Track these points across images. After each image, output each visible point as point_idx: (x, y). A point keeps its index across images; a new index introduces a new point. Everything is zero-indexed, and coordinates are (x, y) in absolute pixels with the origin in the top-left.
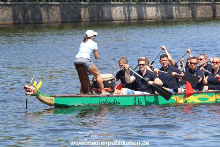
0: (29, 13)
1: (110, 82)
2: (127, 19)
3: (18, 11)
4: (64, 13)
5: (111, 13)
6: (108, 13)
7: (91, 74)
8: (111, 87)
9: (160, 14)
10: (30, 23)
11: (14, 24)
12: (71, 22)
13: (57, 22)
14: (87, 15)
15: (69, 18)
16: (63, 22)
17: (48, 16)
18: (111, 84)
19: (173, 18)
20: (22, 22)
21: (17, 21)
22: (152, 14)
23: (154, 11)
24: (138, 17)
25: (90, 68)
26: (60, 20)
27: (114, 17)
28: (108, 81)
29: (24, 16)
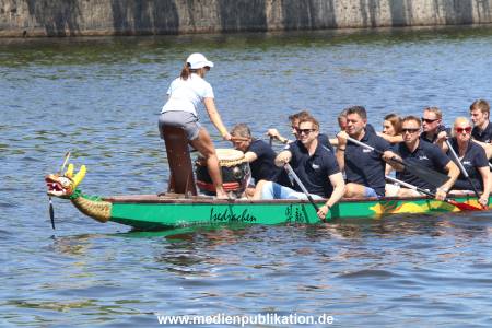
0: (150, 10)
1: (236, 170)
2: (369, 24)
3: (126, 6)
4: (228, 11)
5: (332, 10)
6: (327, 11)
7: (196, 151)
8: (239, 181)
9: (442, 14)
10: (151, 34)
11: (117, 34)
12: (242, 30)
13: (210, 31)
14: (280, 16)
15: (238, 21)
16: (224, 31)
17: (192, 17)
18: (238, 174)
19: (471, 22)
20: (133, 30)
21: (123, 29)
22: (423, 12)
23: (429, 7)
24: (393, 20)
25: (196, 136)
26: (218, 27)
27: (339, 19)
28: (233, 167)
29: (137, 17)
